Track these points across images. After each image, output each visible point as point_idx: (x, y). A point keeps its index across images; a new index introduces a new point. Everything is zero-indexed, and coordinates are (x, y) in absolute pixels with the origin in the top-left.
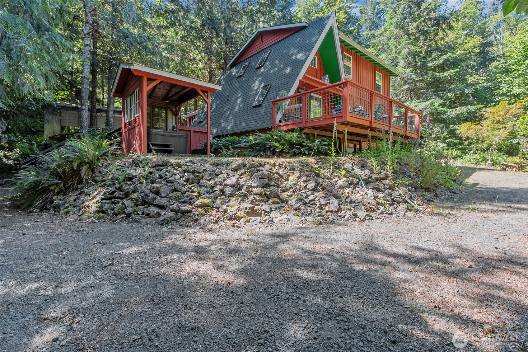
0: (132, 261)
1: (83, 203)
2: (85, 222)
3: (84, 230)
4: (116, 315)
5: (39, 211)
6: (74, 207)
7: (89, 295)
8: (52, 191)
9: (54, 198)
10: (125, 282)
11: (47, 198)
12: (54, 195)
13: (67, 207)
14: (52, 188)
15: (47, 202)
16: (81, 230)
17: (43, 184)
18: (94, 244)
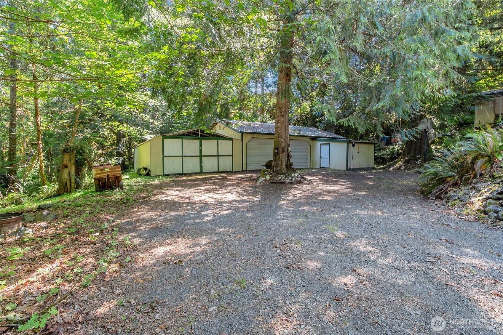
0: (455, 270)
1: (470, 198)
2: (462, 218)
3: (448, 225)
4: (388, 298)
5: (434, 198)
6: (461, 201)
7: (390, 274)
8: (448, 182)
9: (449, 189)
10: (427, 283)
11: (442, 189)
12: (449, 186)
13: (455, 200)
14: (449, 179)
15: (442, 192)
16: (446, 223)
17: (441, 175)
18: (441, 239)
